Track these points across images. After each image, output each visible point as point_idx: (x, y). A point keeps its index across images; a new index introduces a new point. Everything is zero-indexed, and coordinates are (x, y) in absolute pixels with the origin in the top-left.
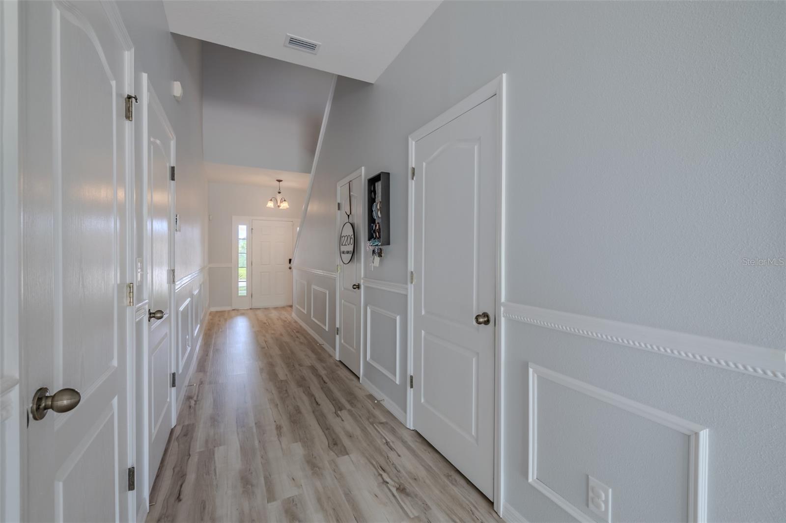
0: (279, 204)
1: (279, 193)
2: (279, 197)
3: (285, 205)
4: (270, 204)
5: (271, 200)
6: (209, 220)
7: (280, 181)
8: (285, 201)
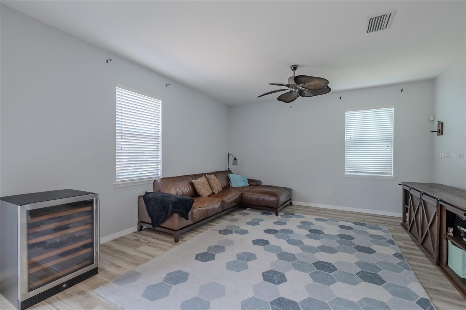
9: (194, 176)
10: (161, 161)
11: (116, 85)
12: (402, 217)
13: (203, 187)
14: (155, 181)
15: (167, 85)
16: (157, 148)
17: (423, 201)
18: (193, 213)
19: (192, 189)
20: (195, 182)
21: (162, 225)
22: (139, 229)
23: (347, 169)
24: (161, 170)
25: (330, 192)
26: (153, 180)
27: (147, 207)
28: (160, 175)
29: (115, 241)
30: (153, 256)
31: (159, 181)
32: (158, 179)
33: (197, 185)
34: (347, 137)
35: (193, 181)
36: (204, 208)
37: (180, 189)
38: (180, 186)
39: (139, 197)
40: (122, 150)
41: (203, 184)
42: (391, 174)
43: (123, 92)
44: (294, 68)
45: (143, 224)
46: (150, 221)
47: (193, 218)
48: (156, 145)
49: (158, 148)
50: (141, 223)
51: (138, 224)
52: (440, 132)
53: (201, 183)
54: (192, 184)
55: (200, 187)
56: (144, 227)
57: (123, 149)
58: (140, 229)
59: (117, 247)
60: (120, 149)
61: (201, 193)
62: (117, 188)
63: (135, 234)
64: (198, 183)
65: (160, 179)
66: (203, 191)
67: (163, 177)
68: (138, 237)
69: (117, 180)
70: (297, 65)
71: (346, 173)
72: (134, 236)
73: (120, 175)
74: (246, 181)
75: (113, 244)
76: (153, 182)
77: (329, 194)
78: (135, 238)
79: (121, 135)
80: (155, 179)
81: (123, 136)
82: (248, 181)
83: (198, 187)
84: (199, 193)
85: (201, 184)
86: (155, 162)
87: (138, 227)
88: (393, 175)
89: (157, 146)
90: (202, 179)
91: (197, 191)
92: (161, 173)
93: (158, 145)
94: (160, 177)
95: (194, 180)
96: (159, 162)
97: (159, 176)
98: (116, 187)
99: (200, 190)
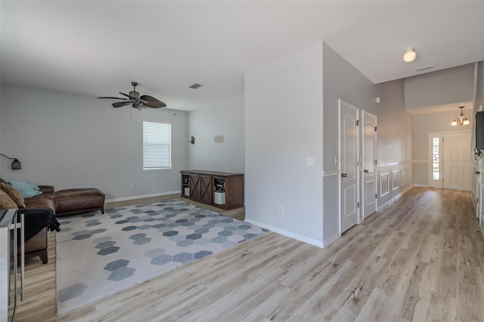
0: (461, 122)
1: (462, 115)
2: (461, 118)
3: (466, 123)
4: (454, 124)
5: (455, 121)
6: (413, 136)
7: (462, 107)
8: (466, 120)
12: (181, 192)
17: (201, 177)
23: (144, 166)
25: (132, 186)
34: (144, 142)
42: (169, 167)
44: (135, 84)
52: (193, 142)
70: (138, 83)
71: (144, 169)
74: (36, 189)
77: (132, 187)
82: (39, 189)
88: (171, 168)
99: (6, 205)
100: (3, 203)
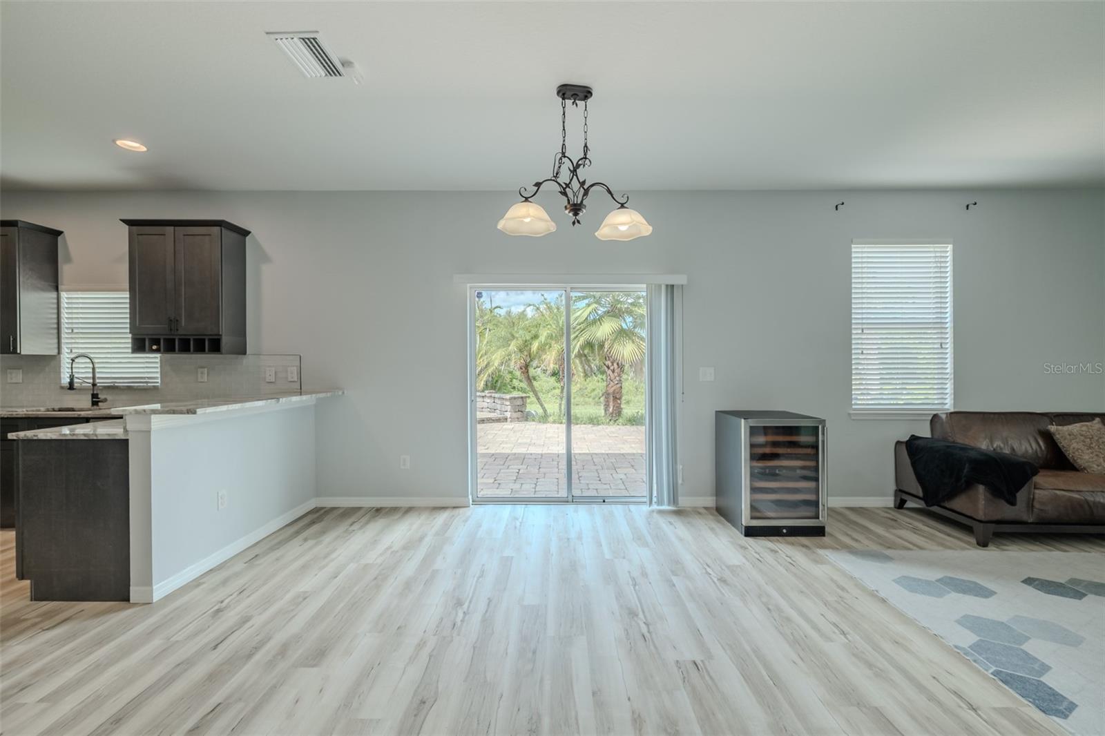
9: (1055, 416)
10: (952, 376)
11: (852, 242)
13: (1090, 448)
14: (935, 416)
15: (968, 206)
16: (942, 348)
18: (1034, 498)
19: (1045, 448)
20: (1057, 430)
21: (947, 504)
22: (898, 504)
24: (951, 395)
26: (929, 414)
27: (914, 464)
28: (949, 405)
29: (853, 509)
30: (921, 548)
31: (944, 416)
32: (942, 413)
33: (1065, 439)
35: (1053, 428)
36: (1076, 496)
37: (1005, 441)
38: (1005, 434)
39: (898, 443)
40: (862, 353)
41: (1091, 439)
43: (866, 250)
45: (905, 497)
46: (921, 494)
47: (1035, 510)
48: (940, 341)
49: (943, 346)
50: (900, 493)
51: (896, 496)
53: (1082, 435)
54: (1048, 437)
55: (1075, 445)
56: (908, 502)
57: (864, 352)
58: (900, 505)
59: (853, 517)
60: (860, 352)
61: (1079, 461)
62: (854, 420)
63: (890, 511)
64: (1070, 435)
65: (947, 414)
66: (1086, 457)
67: (956, 410)
68: (893, 516)
69: (853, 407)
72: (887, 512)
73: (859, 397)
75: (848, 513)
76: (930, 418)
78: (886, 515)
79: (860, 327)
80: (935, 412)
81: (866, 328)
83: (1069, 446)
84: (1071, 461)
85: (1082, 438)
86: (936, 377)
87: (895, 501)
89: (941, 344)
90: (1087, 426)
91: (1066, 454)
92: (953, 402)
93: (943, 341)
94: (948, 409)
95: (1056, 425)
96: (947, 377)
97: (947, 407)
98: (853, 418)
99: (1077, 453)
100: (1071, 447)
